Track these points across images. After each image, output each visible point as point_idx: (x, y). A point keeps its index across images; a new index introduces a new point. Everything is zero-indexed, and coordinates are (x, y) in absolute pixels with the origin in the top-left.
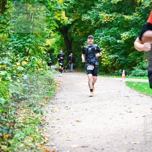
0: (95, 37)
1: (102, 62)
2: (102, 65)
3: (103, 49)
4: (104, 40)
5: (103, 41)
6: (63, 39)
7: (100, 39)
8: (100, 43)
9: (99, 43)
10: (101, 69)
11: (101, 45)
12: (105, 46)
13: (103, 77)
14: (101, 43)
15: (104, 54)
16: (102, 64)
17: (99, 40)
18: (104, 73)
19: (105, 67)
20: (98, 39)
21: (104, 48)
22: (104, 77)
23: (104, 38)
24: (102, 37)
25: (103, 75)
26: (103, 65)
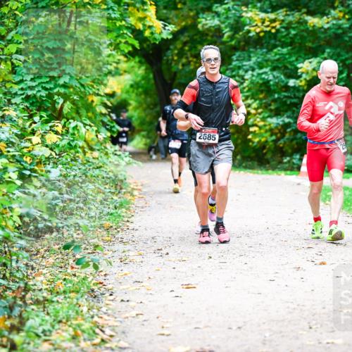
0: (233, 71)
1: (250, 137)
2: (251, 144)
3: (253, 103)
4: (254, 78)
5: (252, 82)
6: (151, 76)
7: (246, 77)
8: (244, 88)
9: (242, 86)
10: (247, 154)
11: (247, 92)
12: (257, 94)
13: (251, 174)
14: (247, 86)
15: (255, 115)
16: (250, 140)
17: (243, 79)
18: (256, 163)
19: (257, 147)
20: (239, 76)
21: (256, 100)
22: (254, 173)
23: (255, 73)
24: (250, 72)
25: (251, 168)
26: (253, 143)
